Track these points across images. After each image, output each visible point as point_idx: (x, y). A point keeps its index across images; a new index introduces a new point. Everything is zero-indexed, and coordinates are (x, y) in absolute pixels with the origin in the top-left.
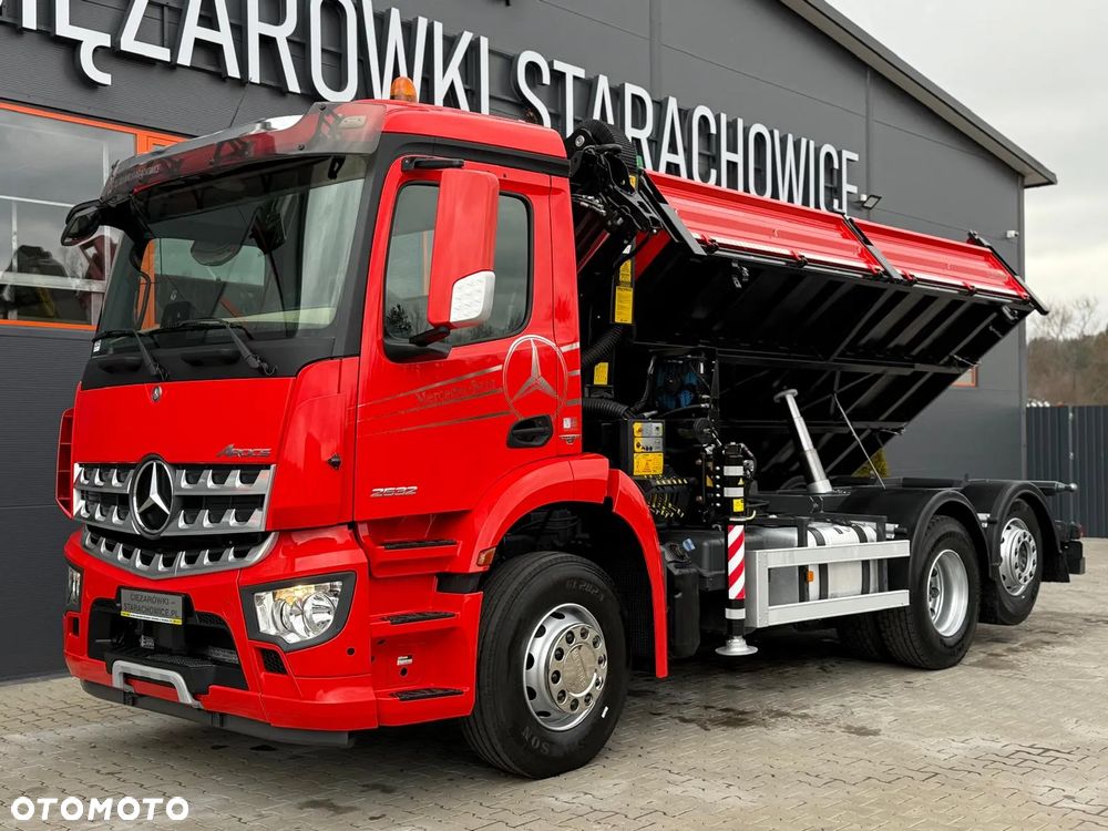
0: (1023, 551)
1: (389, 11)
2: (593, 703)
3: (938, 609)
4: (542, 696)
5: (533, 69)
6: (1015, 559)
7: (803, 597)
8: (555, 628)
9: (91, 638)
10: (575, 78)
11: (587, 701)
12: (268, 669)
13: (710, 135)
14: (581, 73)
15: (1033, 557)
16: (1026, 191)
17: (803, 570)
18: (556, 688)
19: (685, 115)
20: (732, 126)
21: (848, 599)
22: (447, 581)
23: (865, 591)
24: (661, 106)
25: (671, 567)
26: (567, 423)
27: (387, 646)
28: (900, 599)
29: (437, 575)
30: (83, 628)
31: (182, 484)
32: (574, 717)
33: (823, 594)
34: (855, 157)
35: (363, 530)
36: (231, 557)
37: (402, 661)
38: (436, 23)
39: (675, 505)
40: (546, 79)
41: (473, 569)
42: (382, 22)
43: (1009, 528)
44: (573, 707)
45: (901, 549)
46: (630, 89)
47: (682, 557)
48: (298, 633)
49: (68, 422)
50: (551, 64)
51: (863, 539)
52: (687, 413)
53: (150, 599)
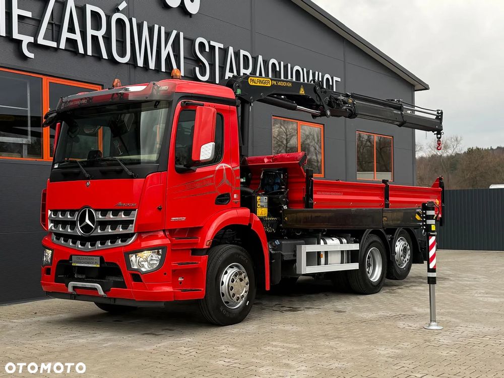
0: (405, 250)
1: (143, 23)
2: (243, 298)
3: (371, 272)
4: (227, 296)
5: (202, 45)
6: (401, 253)
7: (319, 264)
8: (231, 272)
9: (56, 275)
10: (219, 48)
11: (242, 298)
12: (134, 280)
13: (276, 71)
14: (222, 46)
15: (409, 252)
16: (415, 92)
17: (319, 253)
18: (232, 293)
19: (266, 63)
20: (286, 67)
21: (335, 265)
22: (195, 252)
23: (342, 262)
24: (255, 60)
25: (271, 250)
26: (235, 196)
27: (176, 273)
28: (355, 266)
29: (192, 249)
30: (53, 272)
31: (99, 216)
32: (237, 304)
33: (326, 263)
34: (339, 79)
35: (167, 233)
36: (120, 242)
37: (180, 279)
38: (162, 27)
39: (272, 228)
40: (207, 49)
41: (205, 247)
42: (140, 27)
43: (399, 241)
44: (237, 300)
45: (355, 247)
46: (242, 52)
47: (275, 247)
48: (146, 268)
49: (44, 195)
50: (209, 43)
51: (341, 243)
52: (276, 193)
53: (85, 258)
